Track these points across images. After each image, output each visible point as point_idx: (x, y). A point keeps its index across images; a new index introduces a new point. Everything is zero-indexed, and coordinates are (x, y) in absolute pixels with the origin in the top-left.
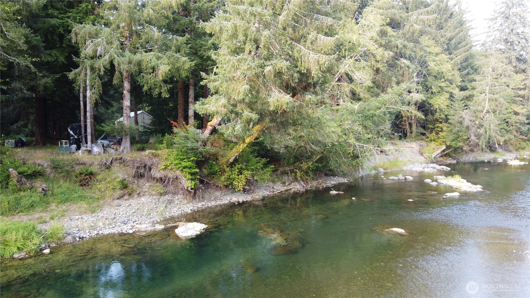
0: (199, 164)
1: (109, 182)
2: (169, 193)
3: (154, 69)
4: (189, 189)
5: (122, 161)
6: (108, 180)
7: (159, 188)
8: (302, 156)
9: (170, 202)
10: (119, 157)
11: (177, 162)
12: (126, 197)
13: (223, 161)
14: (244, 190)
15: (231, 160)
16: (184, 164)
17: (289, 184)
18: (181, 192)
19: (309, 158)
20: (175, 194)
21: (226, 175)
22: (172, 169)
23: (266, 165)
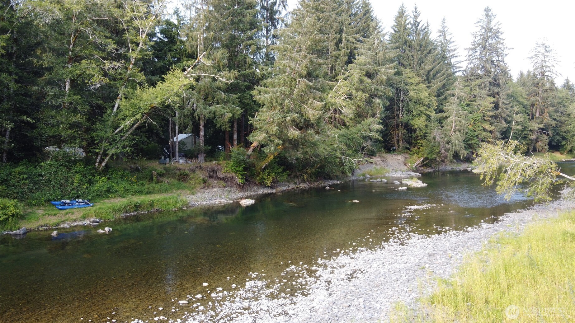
1: (196, 180)
2: (229, 186)
4: (240, 184)
7: (223, 183)
9: (230, 192)
10: (199, 165)
11: (233, 168)
12: (206, 188)
14: (271, 187)
15: (263, 167)
16: (237, 169)
17: (299, 184)
18: (235, 186)
19: (313, 166)
20: (232, 187)
22: (230, 172)
23: (284, 171)
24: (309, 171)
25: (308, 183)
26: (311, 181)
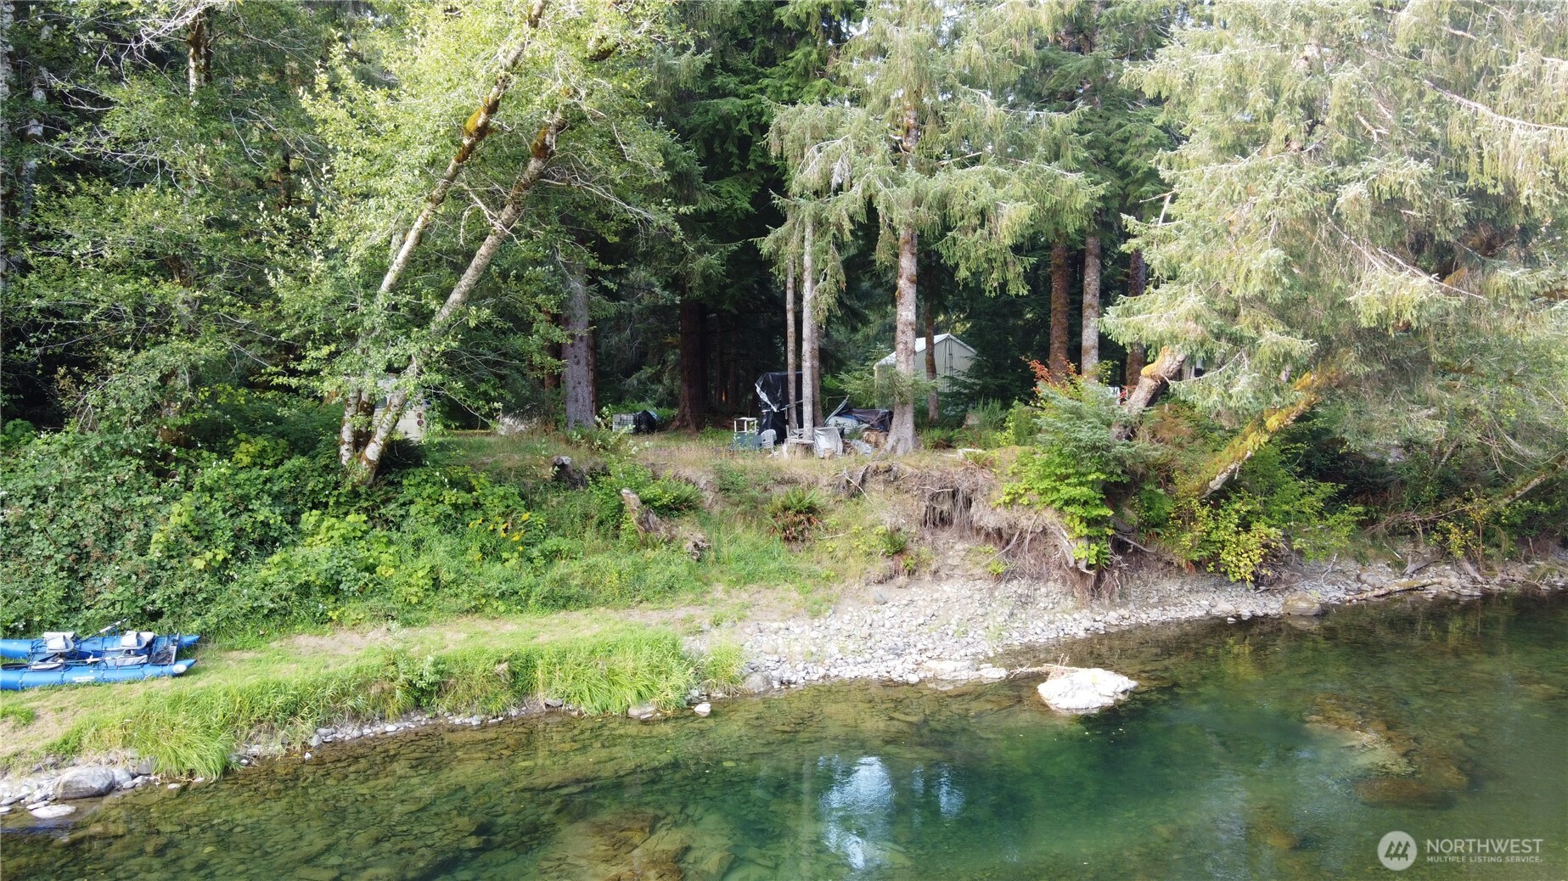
0: (1113, 493)
1: (856, 535)
2: (1022, 575)
3: (983, 214)
4: (1082, 566)
5: (890, 476)
6: (855, 528)
7: (993, 556)
8: (1471, 479)
9: (1024, 602)
10: (883, 465)
11: (1046, 484)
12: (902, 579)
13: (1187, 485)
14: (1258, 581)
15: (1215, 485)
16: (1067, 491)
17: (1419, 571)
18: (1056, 574)
19: (1499, 483)
20: (1038, 578)
21: (1198, 529)
22: (1030, 505)
23: (1333, 504)
24: (1479, 510)
25: (1469, 567)
26: (1489, 557)
